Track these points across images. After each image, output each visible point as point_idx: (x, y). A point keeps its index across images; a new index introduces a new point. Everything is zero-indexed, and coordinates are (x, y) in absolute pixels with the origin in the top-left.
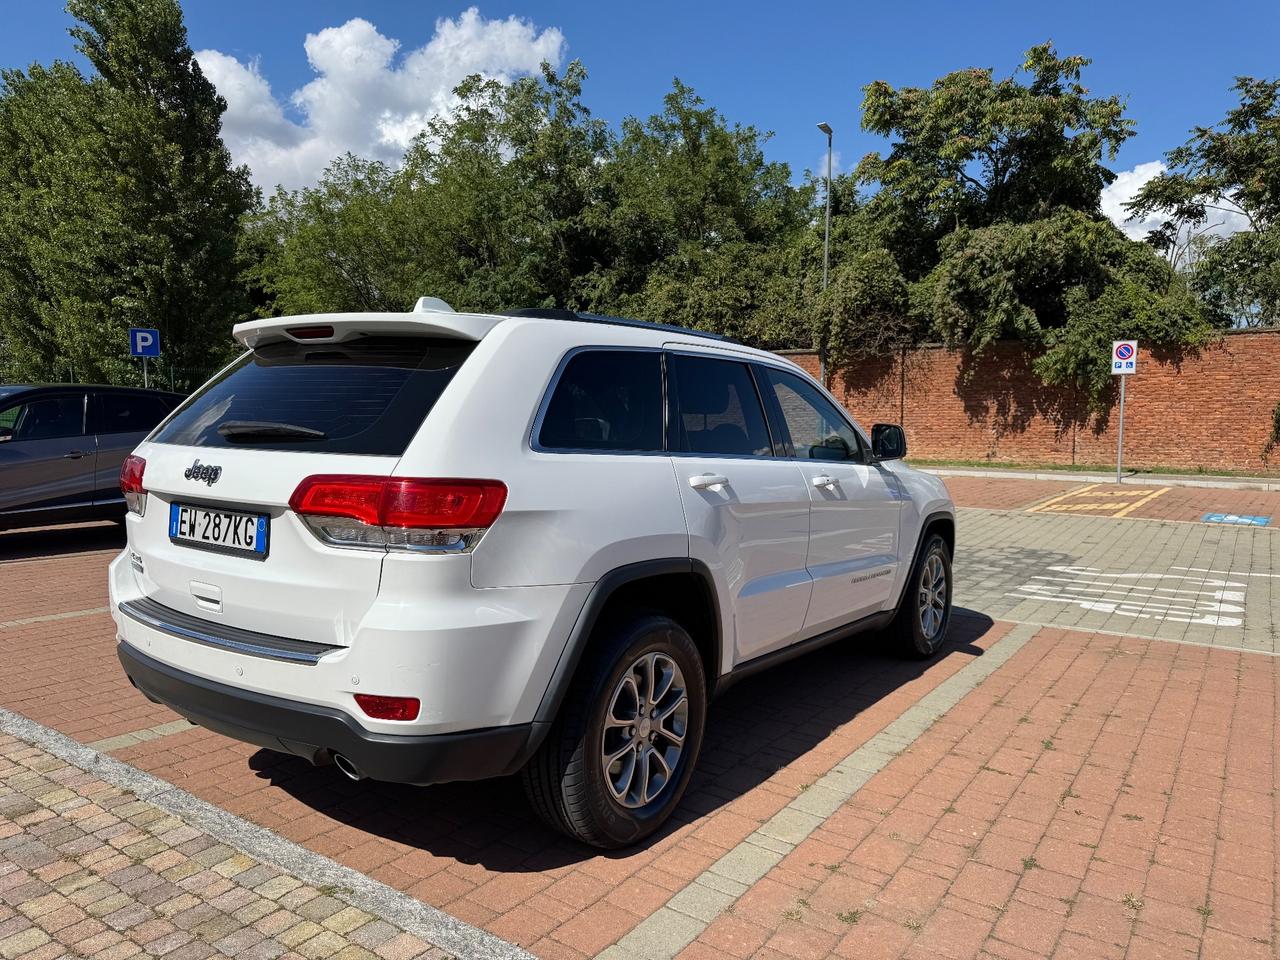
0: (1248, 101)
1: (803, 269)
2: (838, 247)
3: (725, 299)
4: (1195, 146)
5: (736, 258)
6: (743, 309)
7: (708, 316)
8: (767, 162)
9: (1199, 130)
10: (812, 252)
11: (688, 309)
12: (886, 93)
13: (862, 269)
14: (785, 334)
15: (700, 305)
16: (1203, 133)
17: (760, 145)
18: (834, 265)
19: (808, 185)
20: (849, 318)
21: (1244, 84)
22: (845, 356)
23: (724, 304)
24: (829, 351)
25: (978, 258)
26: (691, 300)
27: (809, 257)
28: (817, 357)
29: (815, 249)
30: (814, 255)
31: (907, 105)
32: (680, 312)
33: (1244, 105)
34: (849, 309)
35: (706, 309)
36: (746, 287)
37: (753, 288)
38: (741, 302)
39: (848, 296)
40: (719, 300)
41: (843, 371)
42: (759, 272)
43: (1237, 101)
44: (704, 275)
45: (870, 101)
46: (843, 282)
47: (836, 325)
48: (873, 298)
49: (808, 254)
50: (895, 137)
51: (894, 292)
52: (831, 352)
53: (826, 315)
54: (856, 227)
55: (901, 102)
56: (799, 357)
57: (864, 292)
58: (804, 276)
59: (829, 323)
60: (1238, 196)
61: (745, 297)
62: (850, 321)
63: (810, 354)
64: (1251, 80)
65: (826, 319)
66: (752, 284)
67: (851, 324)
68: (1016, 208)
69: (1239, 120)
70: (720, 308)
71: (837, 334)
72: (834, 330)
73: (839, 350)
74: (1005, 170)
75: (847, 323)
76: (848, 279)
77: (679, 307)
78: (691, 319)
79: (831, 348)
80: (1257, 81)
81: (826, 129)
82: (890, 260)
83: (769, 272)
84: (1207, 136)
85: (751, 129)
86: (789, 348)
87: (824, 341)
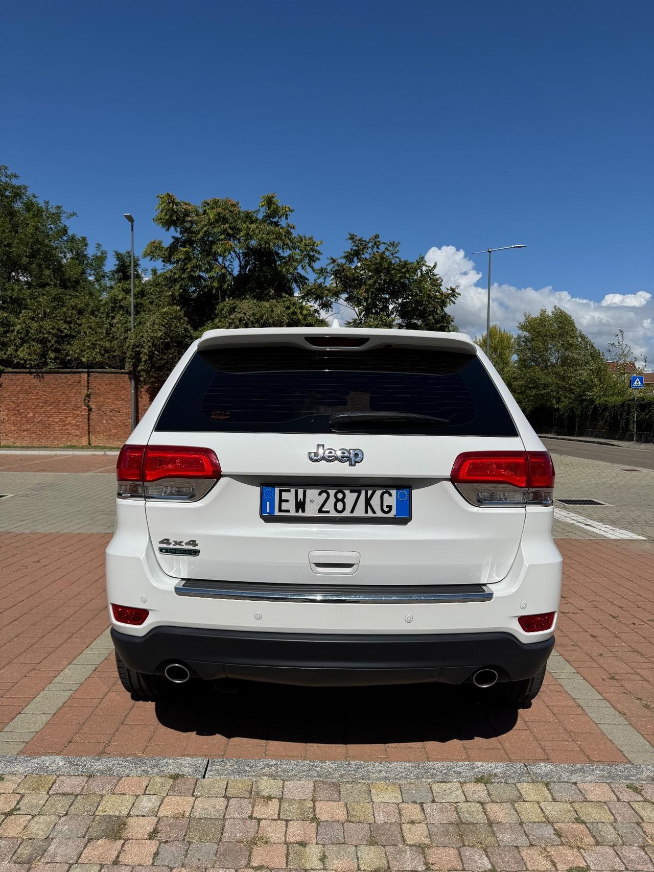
0: (355, 248)
1: (112, 313)
2: (139, 300)
3: (50, 329)
4: (329, 268)
5: (54, 299)
6: (63, 337)
7: (34, 340)
8: (70, 233)
9: (332, 259)
10: (120, 302)
11: (15, 333)
12: (173, 202)
13: (164, 318)
14: (99, 358)
15: (28, 332)
16: (334, 261)
17: (64, 221)
18: (137, 313)
19: (99, 254)
20: (155, 350)
21: (352, 238)
22: (152, 376)
23: (49, 333)
24: (139, 372)
25: (244, 320)
26: (18, 327)
27: (117, 305)
28: (127, 375)
29: (122, 299)
30: (122, 304)
31: (187, 214)
32: (8, 335)
33: (352, 249)
34: (156, 344)
35: (33, 335)
36: (66, 322)
37: (70, 323)
38: (62, 332)
39: (156, 335)
40: (45, 329)
41: (147, 387)
42: (74, 312)
43: (349, 246)
44: (30, 309)
45: (163, 205)
46: (151, 325)
47: (145, 354)
48: (171, 338)
49: (117, 303)
50: (175, 232)
51: (185, 336)
52: (142, 373)
53: (137, 347)
54: (150, 289)
55: (183, 210)
56: (113, 375)
57: (166, 333)
58: (113, 318)
59: (139, 353)
60: (347, 300)
61: (65, 329)
62: (156, 352)
63: (122, 373)
64: (356, 236)
65: (138, 349)
66: (69, 319)
67: (157, 355)
68: (255, 291)
69: (349, 257)
70: (46, 335)
71: (146, 361)
72: (144, 358)
73: (148, 372)
74: (246, 266)
75: (154, 353)
76: (154, 323)
77: (7, 332)
78: (18, 341)
79: (141, 370)
80: (359, 238)
81: (130, 219)
82: (182, 313)
83: (80, 312)
84: (336, 263)
85: (59, 207)
86: (105, 368)
87: (135, 366)
